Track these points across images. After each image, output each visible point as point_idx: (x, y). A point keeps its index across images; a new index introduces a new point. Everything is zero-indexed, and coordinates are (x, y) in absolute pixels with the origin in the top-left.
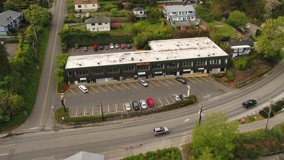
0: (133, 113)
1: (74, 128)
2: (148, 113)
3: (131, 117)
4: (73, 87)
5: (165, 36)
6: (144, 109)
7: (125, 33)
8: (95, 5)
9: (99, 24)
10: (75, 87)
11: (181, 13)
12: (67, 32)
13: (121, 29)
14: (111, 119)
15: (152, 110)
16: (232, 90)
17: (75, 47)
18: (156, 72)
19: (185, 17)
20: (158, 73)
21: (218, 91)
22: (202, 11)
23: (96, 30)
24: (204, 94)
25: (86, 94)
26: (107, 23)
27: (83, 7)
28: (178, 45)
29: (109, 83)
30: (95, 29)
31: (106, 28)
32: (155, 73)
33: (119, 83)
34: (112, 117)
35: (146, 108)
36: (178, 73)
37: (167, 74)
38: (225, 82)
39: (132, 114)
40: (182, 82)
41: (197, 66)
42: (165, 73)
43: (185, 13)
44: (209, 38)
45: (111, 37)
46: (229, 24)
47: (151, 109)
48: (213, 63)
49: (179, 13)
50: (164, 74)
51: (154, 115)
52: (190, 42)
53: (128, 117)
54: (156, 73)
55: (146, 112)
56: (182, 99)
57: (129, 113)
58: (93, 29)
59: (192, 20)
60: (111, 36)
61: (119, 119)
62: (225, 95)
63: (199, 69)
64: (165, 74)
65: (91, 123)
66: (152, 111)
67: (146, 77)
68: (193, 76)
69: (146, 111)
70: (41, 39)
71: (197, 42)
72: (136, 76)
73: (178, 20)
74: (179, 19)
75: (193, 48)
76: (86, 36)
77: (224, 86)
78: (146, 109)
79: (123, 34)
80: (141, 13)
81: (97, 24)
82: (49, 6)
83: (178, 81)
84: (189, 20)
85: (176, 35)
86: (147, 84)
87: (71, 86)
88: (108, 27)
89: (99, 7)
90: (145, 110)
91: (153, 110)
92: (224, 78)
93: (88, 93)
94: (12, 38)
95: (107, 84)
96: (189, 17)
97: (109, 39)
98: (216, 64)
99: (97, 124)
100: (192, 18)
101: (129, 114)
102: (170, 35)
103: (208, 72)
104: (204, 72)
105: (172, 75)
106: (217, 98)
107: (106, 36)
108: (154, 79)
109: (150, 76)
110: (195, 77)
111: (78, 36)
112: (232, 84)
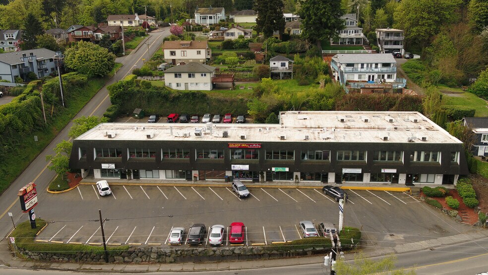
0: (183, 251)
1: (31, 268)
2: (222, 258)
3: (175, 261)
4: (86, 184)
5: (318, 102)
6: (213, 245)
7: (238, 96)
8: (201, 52)
9: (190, 76)
10: (90, 183)
11: (365, 66)
12: (123, 86)
13: (234, 89)
14: (126, 259)
15: (233, 251)
16: (469, 231)
17: (133, 115)
18: (273, 167)
19: (373, 74)
20: (280, 169)
21: (430, 230)
22: (417, 68)
23: (182, 88)
24: (389, 231)
25: (105, 199)
26: (205, 75)
27: (179, 55)
28: (342, 121)
29: (167, 182)
30: (180, 86)
31: (202, 84)
32: (271, 169)
33: (187, 185)
34: (129, 255)
35: (220, 243)
36: (332, 178)
37: (303, 177)
38: (452, 208)
39: (179, 252)
40: (335, 196)
41: (377, 163)
42: (299, 174)
43: (374, 66)
44: (422, 113)
45: (208, 102)
46: (475, 93)
47: (231, 248)
48: (422, 159)
49: (360, 66)
50: (297, 176)
51: (235, 265)
52: (373, 118)
53: (168, 259)
54: (273, 169)
55: (216, 252)
56: (322, 234)
57: (174, 249)
58: (178, 85)
59: (388, 80)
60: (208, 98)
61: (145, 261)
62: (446, 240)
63: (383, 171)
64: (299, 177)
65: (76, 262)
66: (233, 253)
67: (254, 180)
68: (367, 188)
69: (218, 252)
70: (74, 96)
71: (388, 118)
72: (229, 174)
73: (357, 80)
74: (360, 77)
75: (377, 127)
76: (159, 95)
77: (448, 219)
78: (218, 246)
79: (233, 98)
80: (283, 65)
81: (185, 76)
82: (124, 53)
83: (327, 194)
84: (382, 80)
85: (343, 101)
86: (248, 192)
87: (85, 181)
88: (206, 83)
89: (209, 57)
90: (215, 248)
91: (237, 252)
92: (448, 199)
93: (109, 198)
94: (20, 86)
95: (160, 185)
96: (381, 74)
97: (205, 104)
98: (430, 163)
99: (88, 267)
100: (389, 77)
101: (172, 252)
102: (331, 101)
103: (409, 182)
104: (397, 183)
105: (316, 180)
106: (424, 244)
107: (198, 97)
108: (271, 184)
109: (263, 177)
110: (372, 191)
111: (144, 94)
112: (471, 216)
